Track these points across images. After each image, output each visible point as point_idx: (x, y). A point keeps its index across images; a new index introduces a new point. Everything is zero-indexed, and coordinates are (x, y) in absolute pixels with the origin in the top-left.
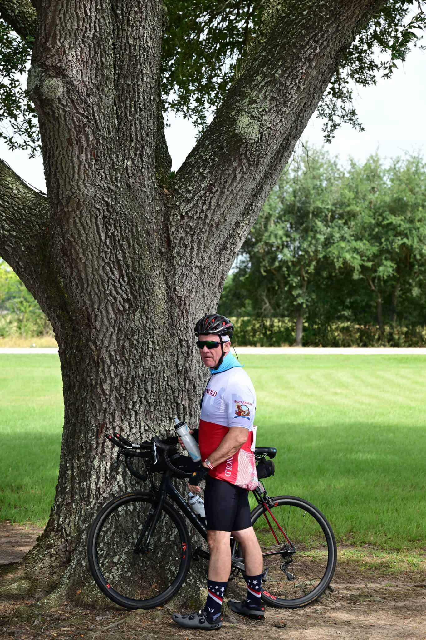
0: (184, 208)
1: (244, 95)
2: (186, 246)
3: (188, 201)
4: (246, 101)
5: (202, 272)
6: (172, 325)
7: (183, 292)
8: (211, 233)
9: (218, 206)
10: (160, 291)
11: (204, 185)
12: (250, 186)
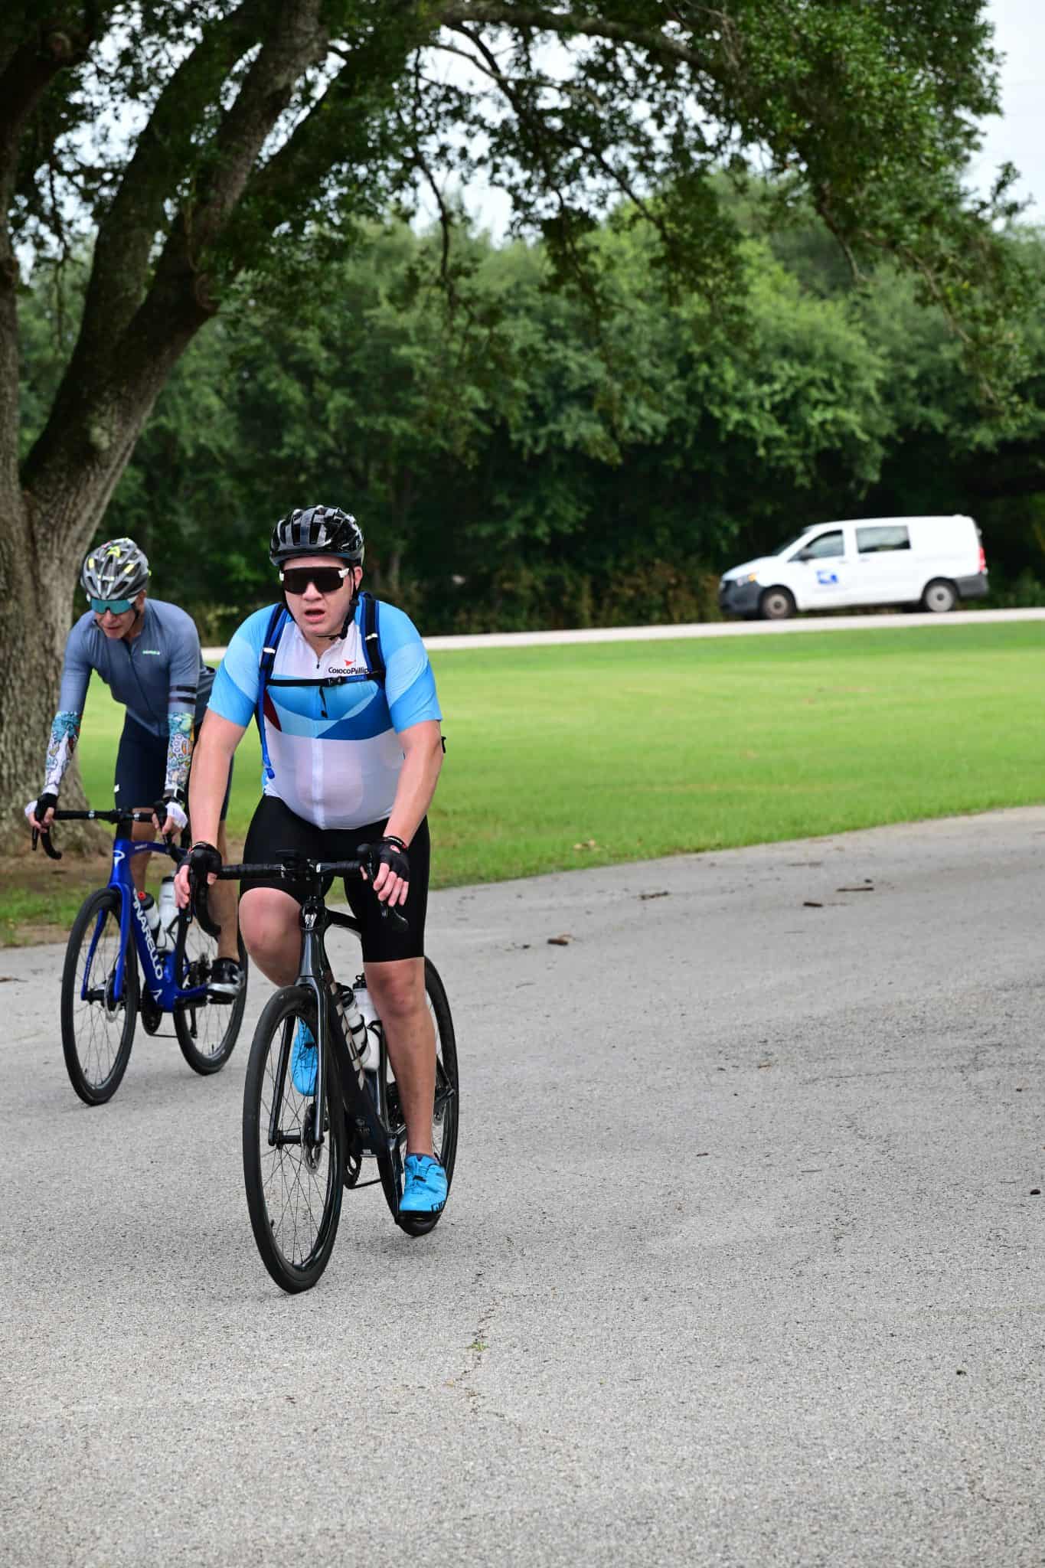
0: (44, 507)
1: (93, 409)
2: (47, 540)
3: (47, 501)
4: (96, 414)
5: (61, 561)
6: (39, 610)
7: (46, 581)
8: (69, 528)
9: (75, 504)
10: (27, 580)
11: (62, 486)
12: (100, 487)
